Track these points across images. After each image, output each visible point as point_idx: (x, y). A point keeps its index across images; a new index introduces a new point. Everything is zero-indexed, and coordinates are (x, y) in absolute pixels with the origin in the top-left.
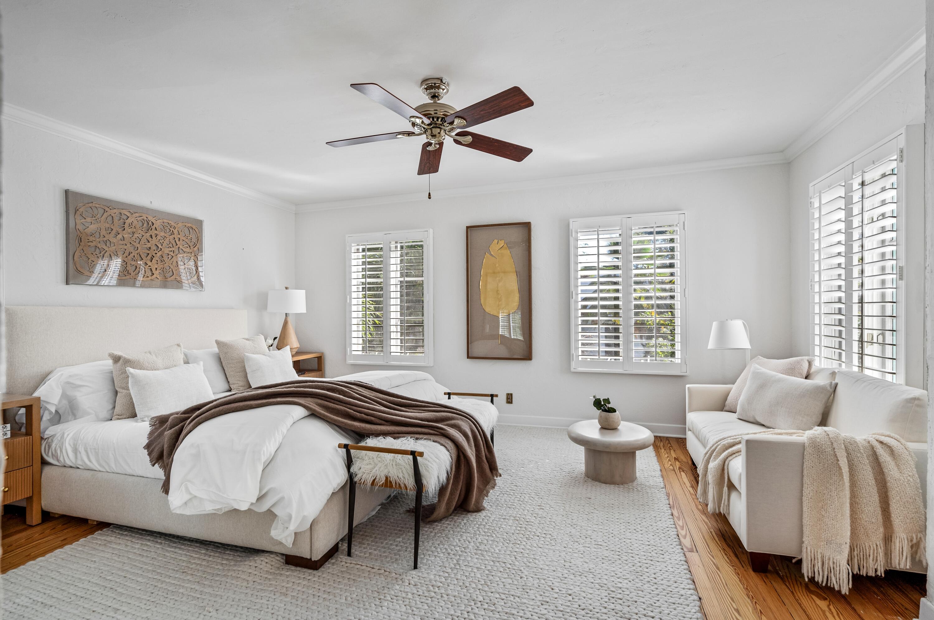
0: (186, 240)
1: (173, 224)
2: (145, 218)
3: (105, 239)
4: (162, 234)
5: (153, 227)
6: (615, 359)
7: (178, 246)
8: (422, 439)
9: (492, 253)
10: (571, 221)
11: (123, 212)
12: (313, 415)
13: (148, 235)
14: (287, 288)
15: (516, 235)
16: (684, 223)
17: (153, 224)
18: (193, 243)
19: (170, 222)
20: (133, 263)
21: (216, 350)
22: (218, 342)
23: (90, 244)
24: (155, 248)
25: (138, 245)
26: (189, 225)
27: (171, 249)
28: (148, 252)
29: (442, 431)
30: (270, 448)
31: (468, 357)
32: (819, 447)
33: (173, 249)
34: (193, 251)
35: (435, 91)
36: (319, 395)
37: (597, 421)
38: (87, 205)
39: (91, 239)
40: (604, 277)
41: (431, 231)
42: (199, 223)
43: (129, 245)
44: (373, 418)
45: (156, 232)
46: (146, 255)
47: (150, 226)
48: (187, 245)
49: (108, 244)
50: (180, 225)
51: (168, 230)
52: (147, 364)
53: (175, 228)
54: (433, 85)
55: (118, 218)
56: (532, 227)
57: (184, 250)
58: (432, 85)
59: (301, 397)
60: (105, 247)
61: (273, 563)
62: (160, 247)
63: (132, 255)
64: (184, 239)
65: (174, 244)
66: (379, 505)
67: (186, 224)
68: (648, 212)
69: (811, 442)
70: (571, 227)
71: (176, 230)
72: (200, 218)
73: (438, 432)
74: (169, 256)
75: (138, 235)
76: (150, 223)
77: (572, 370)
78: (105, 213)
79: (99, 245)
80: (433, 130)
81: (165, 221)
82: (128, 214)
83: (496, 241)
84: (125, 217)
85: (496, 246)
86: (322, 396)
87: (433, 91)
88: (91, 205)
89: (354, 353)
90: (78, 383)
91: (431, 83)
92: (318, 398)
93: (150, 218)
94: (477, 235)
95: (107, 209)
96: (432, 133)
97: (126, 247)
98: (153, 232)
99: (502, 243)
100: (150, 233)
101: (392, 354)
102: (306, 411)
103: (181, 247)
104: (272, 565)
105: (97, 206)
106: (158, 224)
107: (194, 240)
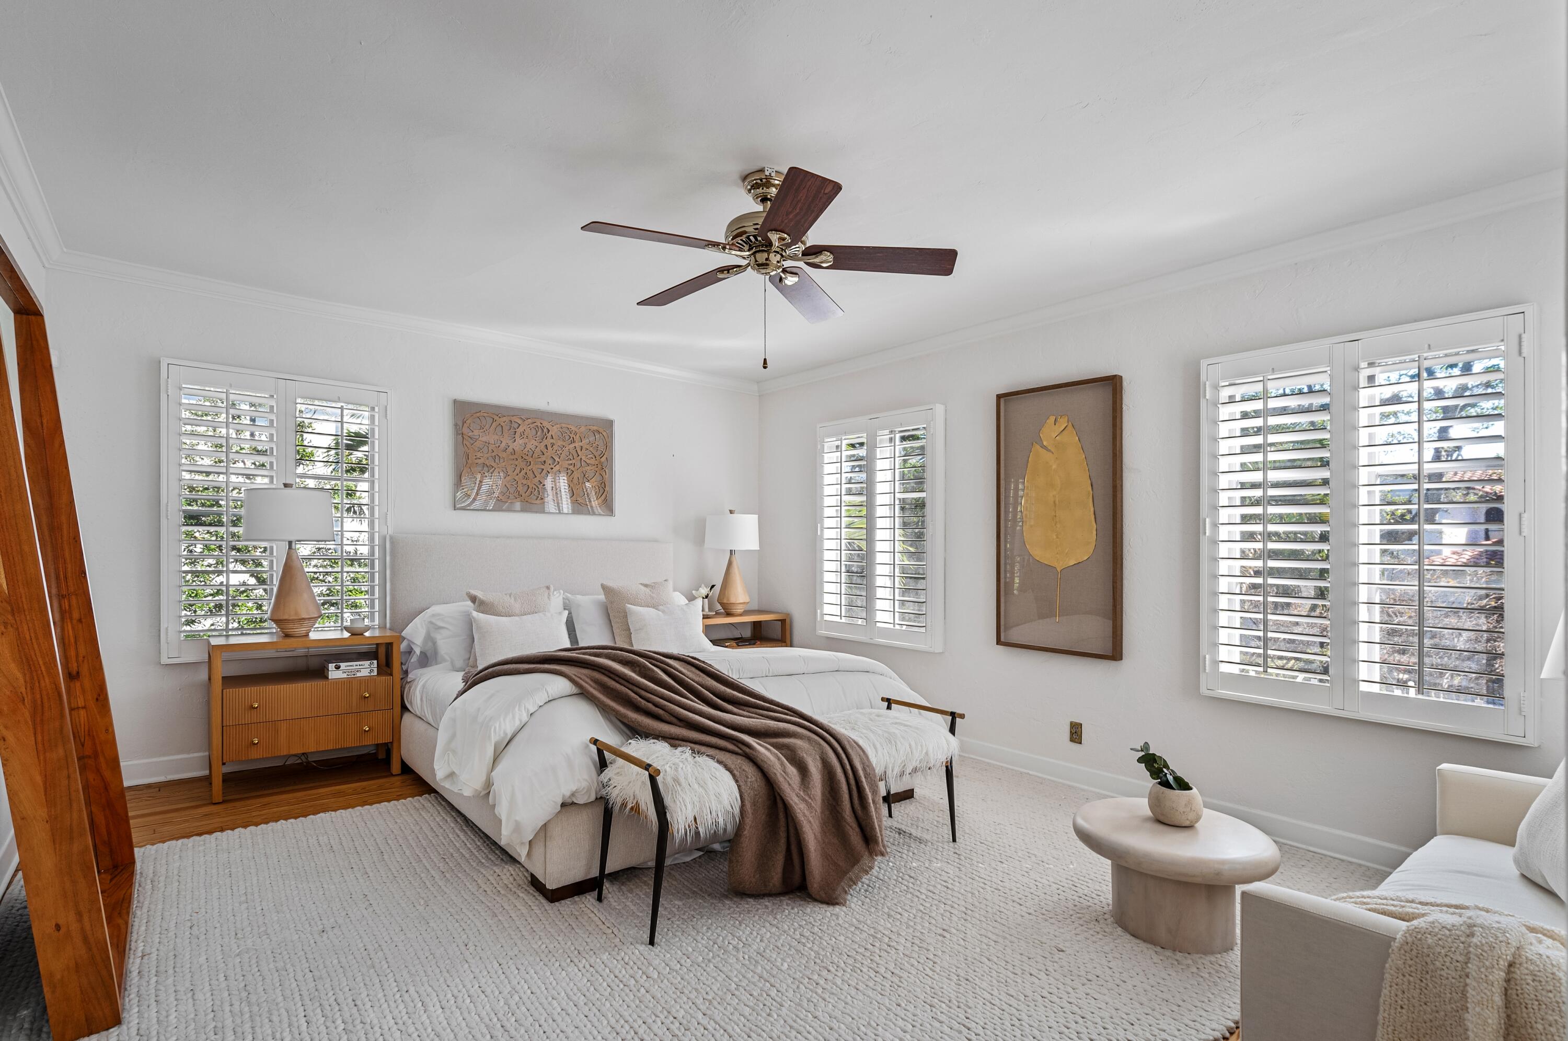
0: (591, 449)
1: (573, 428)
2: (539, 425)
3: (494, 454)
4: (560, 443)
5: (549, 435)
6: (1321, 681)
7: (579, 457)
8: (703, 754)
9: (1045, 443)
10: (1204, 363)
11: (514, 419)
12: (583, 694)
13: (543, 445)
14: (731, 512)
15: (1094, 400)
16: (1520, 337)
17: (549, 431)
18: (599, 452)
19: (569, 427)
20: (525, 482)
21: (602, 597)
22: (604, 587)
23: (477, 461)
24: (550, 461)
25: (531, 459)
26: (595, 428)
27: (571, 462)
28: (543, 467)
29: (747, 750)
30: (508, 727)
31: (999, 642)
32: (1428, 960)
33: (573, 461)
34: (600, 462)
35: (763, 191)
36: (602, 668)
37: (1146, 801)
38: (475, 415)
39: (479, 455)
40: (1277, 485)
41: (939, 409)
42: (610, 424)
43: (520, 460)
44: (661, 712)
45: (552, 441)
46: (540, 471)
47: (543, 432)
48: (591, 456)
49: (497, 460)
50: (583, 429)
51: (567, 438)
52: (501, 608)
53: (576, 434)
54: (759, 181)
55: (508, 428)
56: (1125, 384)
57: (588, 461)
58: (756, 183)
59: (571, 665)
60: (493, 464)
61: (518, 878)
62: (557, 459)
63: (523, 472)
64: (588, 447)
65: (575, 455)
66: (699, 850)
67: (590, 427)
68: (1416, 321)
69: (1410, 940)
70: (1203, 377)
71: (578, 435)
72: (611, 417)
73: (741, 749)
74: (569, 471)
75: (531, 447)
76: (545, 430)
77: (1204, 690)
78: (494, 423)
79: (487, 462)
80: (758, 255)
81: (564, 425)
82: (520, 422)
83: (1052, 419)
84: (516, 425)
85: (1051, 432)
86: (606, 670)
87: (760, 191)
88: (478, 415)
89: (827, 618)
90: (440, 624)
91: (755, 180)
92: (604, 674)
93: (545, 424)
94: (1022, 410)
95: (496, 418)
96: (756, 261)
97: (516, 463)
98: (549, 441)
99: (1063, 423)
100: (545, 442)
101: (878, 625)
102: (574, 687)
103: (584, 458)
104: (515, 880)
105: (485, 415)
106: (554, 431)
107: (601, 448)
